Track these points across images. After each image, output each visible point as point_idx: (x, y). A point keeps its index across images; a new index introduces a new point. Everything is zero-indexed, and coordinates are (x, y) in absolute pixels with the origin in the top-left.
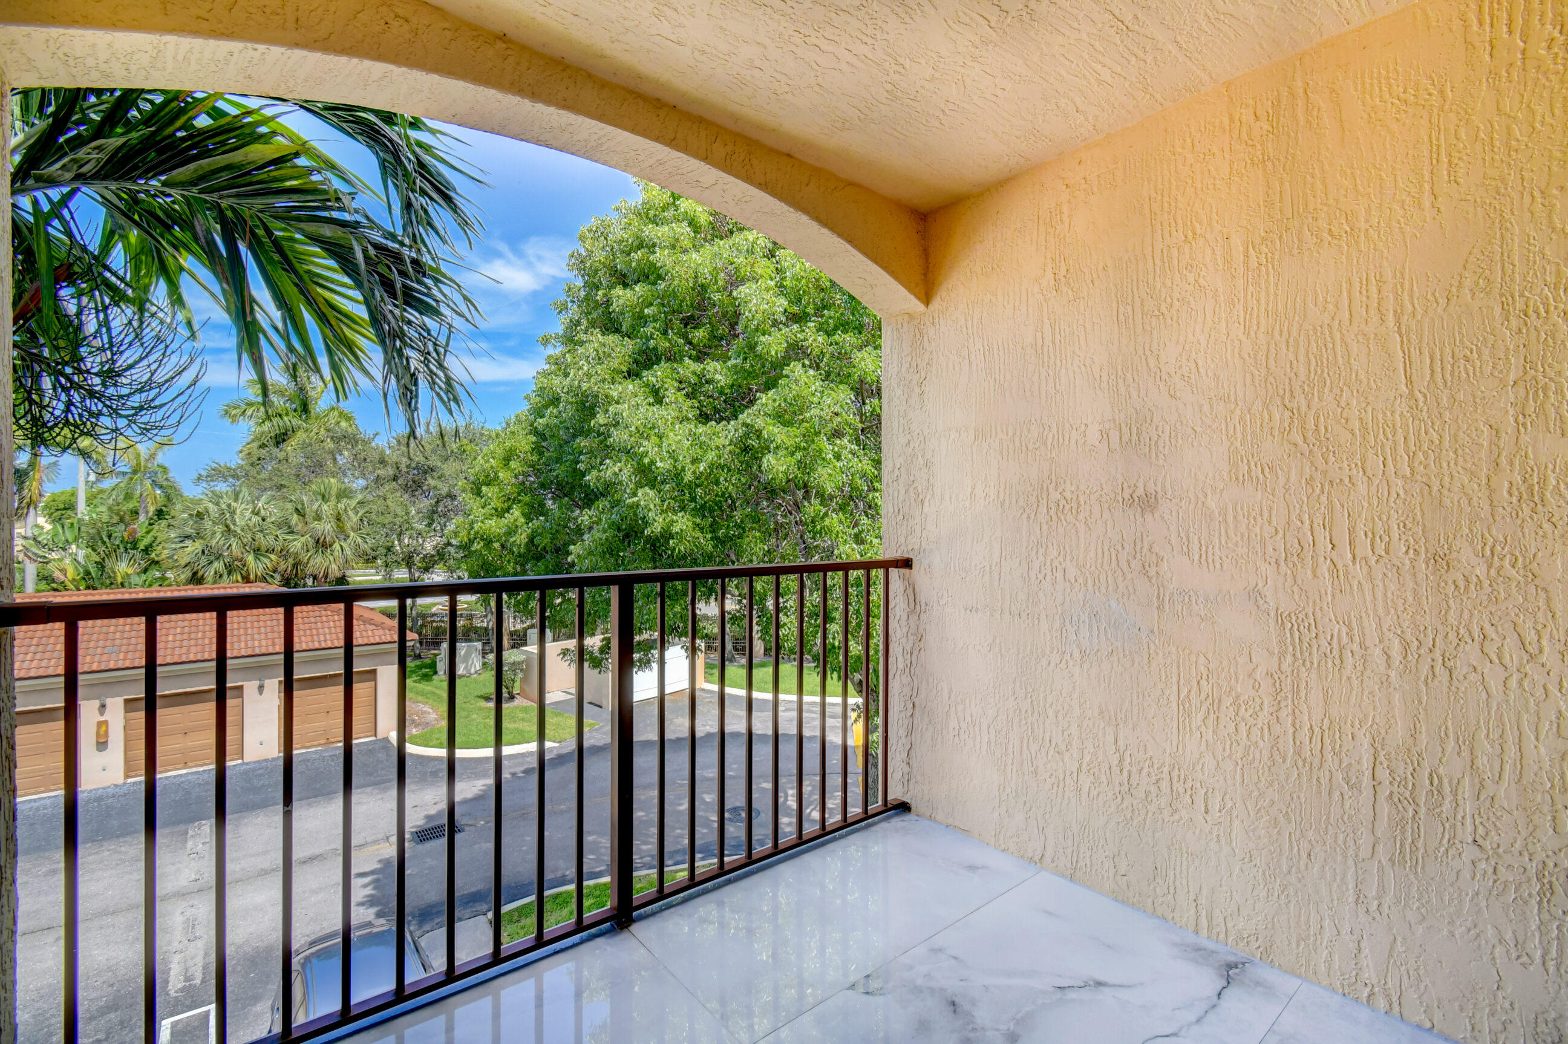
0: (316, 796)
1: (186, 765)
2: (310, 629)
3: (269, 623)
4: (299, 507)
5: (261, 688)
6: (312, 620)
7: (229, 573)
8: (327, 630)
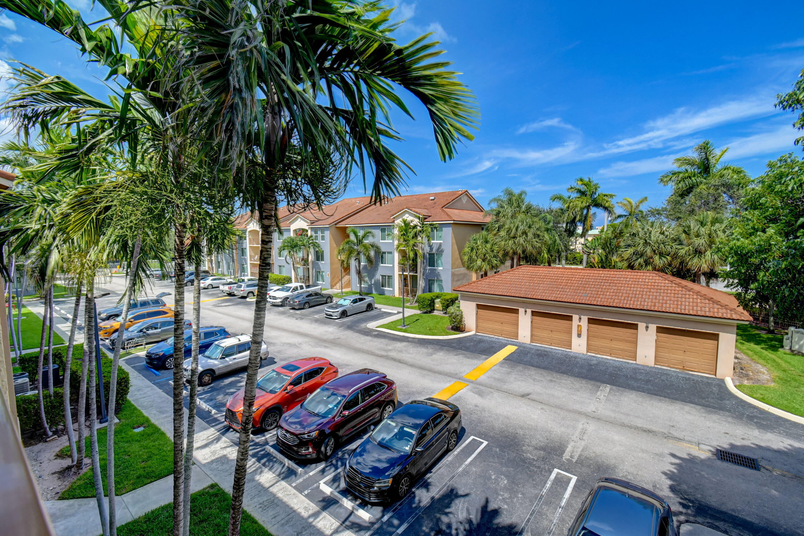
0: (665, 397)
1: (611, 355)
2: (677, 301)
3: (655, 294)
4: (686, 229)
5: (647, 327)
6: (680, 296)
7: (646, 265)
8: (687, 303)
